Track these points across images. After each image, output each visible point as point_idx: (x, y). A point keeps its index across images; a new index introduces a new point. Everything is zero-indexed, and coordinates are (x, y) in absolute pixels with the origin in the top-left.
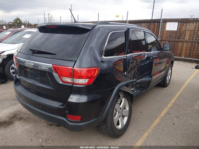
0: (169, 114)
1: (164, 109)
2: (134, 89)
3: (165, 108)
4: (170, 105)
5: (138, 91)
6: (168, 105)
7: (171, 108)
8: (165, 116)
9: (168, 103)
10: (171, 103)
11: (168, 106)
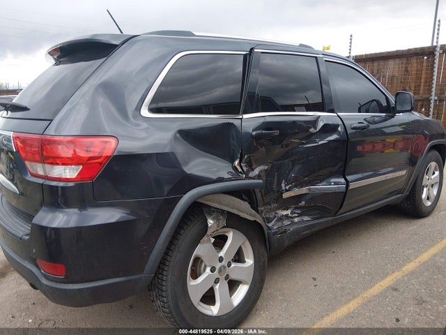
0: (396, 290)
1: (387, 274)
2: (292, 213)
3: (393, 272)
4: (410, 267)
5: (306, 218)
6: (405, 265)
7: (412, 273)
8: (383, 294)
9: (408, 260)
10: (417, 260)
11: (404, 269)
